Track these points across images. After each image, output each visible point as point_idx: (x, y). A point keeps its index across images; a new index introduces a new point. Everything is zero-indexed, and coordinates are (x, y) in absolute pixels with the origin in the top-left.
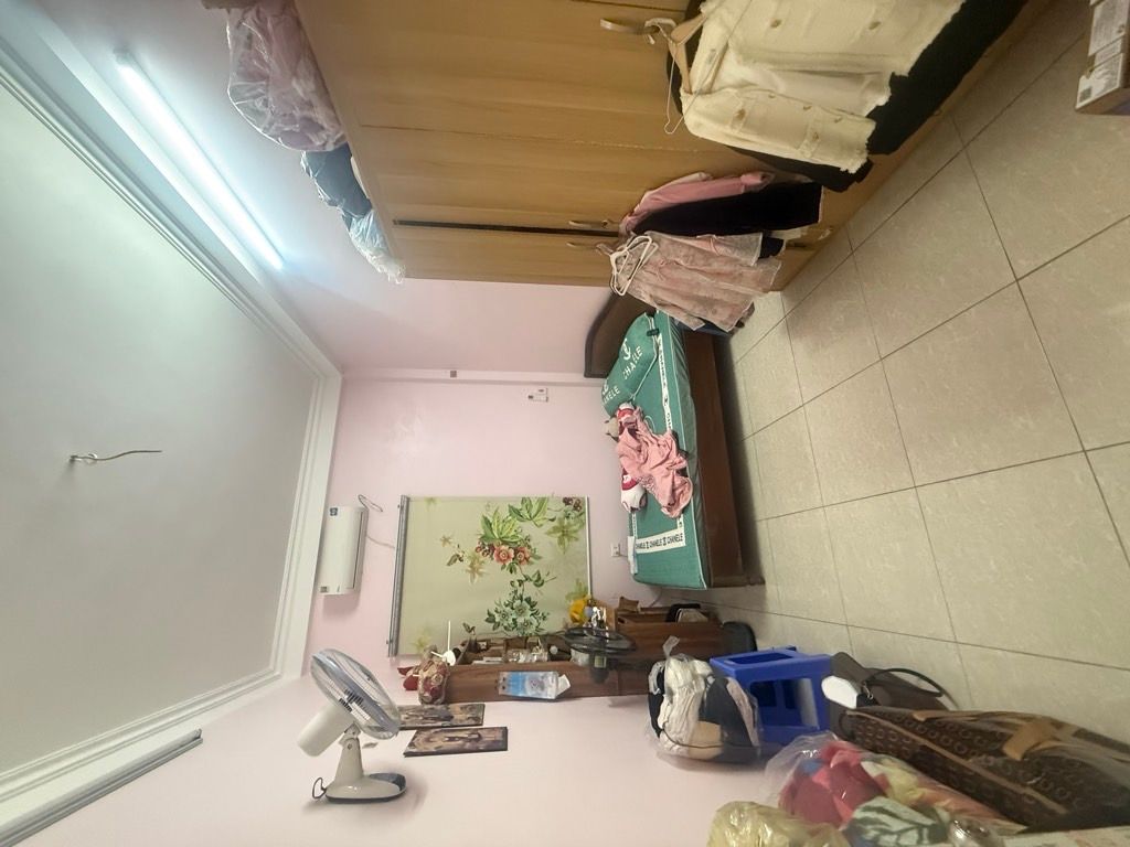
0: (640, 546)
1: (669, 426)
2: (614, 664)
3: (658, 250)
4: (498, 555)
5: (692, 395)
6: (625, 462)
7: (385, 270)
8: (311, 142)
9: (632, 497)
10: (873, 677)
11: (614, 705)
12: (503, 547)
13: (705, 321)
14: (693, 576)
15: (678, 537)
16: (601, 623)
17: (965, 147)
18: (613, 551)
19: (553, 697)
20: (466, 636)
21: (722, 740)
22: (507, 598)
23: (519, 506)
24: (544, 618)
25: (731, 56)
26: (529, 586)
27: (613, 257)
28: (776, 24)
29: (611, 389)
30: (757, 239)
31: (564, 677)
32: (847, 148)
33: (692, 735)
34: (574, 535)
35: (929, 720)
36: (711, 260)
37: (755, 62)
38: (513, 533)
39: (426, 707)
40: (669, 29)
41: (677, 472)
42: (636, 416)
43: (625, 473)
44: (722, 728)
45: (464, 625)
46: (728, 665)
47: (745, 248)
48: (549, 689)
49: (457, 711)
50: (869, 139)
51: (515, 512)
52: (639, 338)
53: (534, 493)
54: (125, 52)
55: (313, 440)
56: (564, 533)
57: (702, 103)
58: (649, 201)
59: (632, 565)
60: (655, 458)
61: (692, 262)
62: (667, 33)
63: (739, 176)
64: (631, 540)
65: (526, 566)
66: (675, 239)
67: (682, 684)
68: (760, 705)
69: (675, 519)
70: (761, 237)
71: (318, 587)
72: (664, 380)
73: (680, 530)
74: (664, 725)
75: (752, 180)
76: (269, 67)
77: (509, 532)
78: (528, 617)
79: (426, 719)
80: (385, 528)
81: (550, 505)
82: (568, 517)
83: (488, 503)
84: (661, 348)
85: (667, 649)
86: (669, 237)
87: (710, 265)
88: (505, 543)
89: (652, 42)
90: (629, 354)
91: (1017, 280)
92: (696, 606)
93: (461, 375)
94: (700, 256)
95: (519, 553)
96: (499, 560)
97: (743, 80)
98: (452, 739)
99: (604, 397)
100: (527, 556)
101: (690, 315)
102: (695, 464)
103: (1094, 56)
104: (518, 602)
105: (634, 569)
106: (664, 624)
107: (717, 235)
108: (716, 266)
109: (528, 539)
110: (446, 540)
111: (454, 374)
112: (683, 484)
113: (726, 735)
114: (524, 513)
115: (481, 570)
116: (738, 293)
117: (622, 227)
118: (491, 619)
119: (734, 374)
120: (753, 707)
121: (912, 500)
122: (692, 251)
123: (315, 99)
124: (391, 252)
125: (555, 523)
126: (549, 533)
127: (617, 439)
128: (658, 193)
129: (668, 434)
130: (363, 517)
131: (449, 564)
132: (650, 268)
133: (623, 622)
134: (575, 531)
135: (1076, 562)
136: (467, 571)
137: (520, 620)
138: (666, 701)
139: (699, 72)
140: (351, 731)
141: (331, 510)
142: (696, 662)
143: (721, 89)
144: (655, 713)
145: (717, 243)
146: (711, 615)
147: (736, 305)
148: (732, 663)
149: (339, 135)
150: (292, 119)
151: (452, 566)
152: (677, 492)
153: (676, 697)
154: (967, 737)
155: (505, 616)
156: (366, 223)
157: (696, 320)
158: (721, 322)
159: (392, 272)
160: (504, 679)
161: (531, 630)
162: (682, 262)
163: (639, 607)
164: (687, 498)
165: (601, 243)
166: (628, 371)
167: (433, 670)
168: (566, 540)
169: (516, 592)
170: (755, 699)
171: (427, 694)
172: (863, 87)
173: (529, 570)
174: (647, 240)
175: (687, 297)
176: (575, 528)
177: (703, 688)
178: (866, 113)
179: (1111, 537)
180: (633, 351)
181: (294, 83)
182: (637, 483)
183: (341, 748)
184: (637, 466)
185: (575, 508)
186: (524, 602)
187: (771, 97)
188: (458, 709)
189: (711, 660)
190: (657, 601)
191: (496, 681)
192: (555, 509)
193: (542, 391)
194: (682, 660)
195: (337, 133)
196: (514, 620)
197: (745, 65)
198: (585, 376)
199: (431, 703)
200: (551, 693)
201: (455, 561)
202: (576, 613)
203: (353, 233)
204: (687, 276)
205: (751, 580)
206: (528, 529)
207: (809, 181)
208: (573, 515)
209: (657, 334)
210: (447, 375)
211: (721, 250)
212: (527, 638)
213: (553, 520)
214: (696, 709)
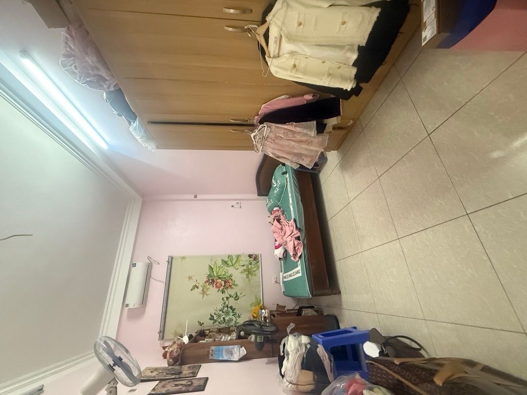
0: (285, 277)
1: (293, 217)
2: (267, 340)
3: (271, 131)
4: (216, 285)
5: (302, 201)
6: (276, 235)
7: (147, 145)
8: (102, 86)
9: (279, 252)
10: (387, 341)
11: (268, 363)
12: (219, 281)
13: (300, 164)
14: (305, 291)
15: (298, 272)
16: (265, 318)
17: (401, 78)
18: (273, 281)
19: (237, 360)
20: (199, 328)
21: (314, 381)
22: (220, 307)
23: (227, 260)
24: (239, 317)
25: (284, 39)
26: (231, 299)
27: (252, 135)
28: (300, 24)
29: (269, 201)
30: (314, 124)
31: (243, 348)
32: (344, 79)
33: (298, 378)
34: (254, 273)
35: (401, 364)
36: (295, 135)
37: (294, 41)
38: (224, 273)
39: (170, 367)
40: (255, 29)
41: (296, 238)
42: (280, 213)
43: (276, 241)
44: (314, 374)
45: (198, 322)
46: (319, 338)
47: (310, 128)
48: (235, 355)
49: (186, 370)
50: (355, 76)
51: (225, 262)
52: (279, 176)
53: (234, 253)
54: (25, 52)
55: (126, 232)
56: (249, 272)
57: (275, 61)
58: (265, 109)
59: (282, 287)
60: (288, 233)
61: (287, 136)
62: (255, 31)
63: (303, 96)
64: (281, 274)
65: (230, 289)
66: (277, 125)
67: (293, 349)
68: (335, 360)
69: (297, 262)
70: (315, 122)
71: (124, 304)
72: (290, 195)
73: (299, 268)
74: (284, 373)
75: (309, 97)
76: (74, 51)
77: (221, 273)
78: (231, 317)
79: (167, 374)
80: (160, 272)
81: (242, 258)
82: (251, 264)
83: (212, 258)
84: (288, 180)
85: (288, 330)
86: (274, 124)
87: (295, 137)
88: (220, 278)
89: (250, 36)
90: (275, 183)
91: (429, 135)
92: (312, 307)
93: (199, 197)
94: (291, 133)
95: (226, 283)
96: (217, 287)
97: (292, 50)
98: (176, 385)
99: (267, 205)
100: (231, 284)
101: (292, 162)
102: (304, 234)
103: (426, 22)
104: (226, 309)
105: (283, 290)
106: (295, 317)
107: (295, 122)
108: (298, 137)
109: (231, 276)
110: (190, 278)
111: (196, 197)
112: (298, 244)
113: (316, 377)
114: (229, 263)
115: (208, 293)
116: (312, 150)
117: (255, 122)
118: (212, 318)
119: (321, 190)
120: (331, 361)
121: (398, 245)
122: (286, 131)
123: (99, 66)
124: (149, 137)
125: (245, 267)
126: (241, 273)
127: (273, 224)
128: (267, 105)
129: (292, 220)
130: (149, 267)
131: (191, 290)
132: (269, 140)
133: (274, 316)
134: (255, 271)
135: (472, 272)
136: (200, 293)
137: (227, 318)
138: (286, 359)
139: (272, 48)
140: (112, 383)
141: (133, 264)
142: (303, 336)
143: (283, 55)
144: (281, 366)
145: (295, 126)
146: (319, 311)
147: (312, 156)
148: (322, 336)
149: (115, 83)
150: (88, 75)
151: (193, 291)
152: (296, 248)
153: (290, 356)
154: (418, 373)
155: (219, 316)
156: (136, 124)
157: (296, 164)
158: (307, 164)
159: (151, 147)
160: (212, 350)
161: (232, 323)
162: (282, 136)
163: (286, 309)
164: (301, 251)
165: (246, 129)
166: (276, 192)
167: (175, 346)
168: (250, 275)
169: (225, 303)
170: (332, 356)
171: (171, 360)
172: (344, 51)
173: (231, 292)
174: (265, 127)
175: (289, 153)
176: (255, 269)
177: (304, 351)
178: (352, 64)
179: (485, 258)
180: (277, 182)
181: (87, 58)
182: (281, 246)
183: (106, 392)
184: (281, 237)
185: (254, 259)
186: (229, 308)
187: (307, 58)
188: (186, 368)
189: (313, 335)
190: (296, 305)
191: (208, 352)
192: (245, 260)
193: (238, 203)
194: (295, 336)
195: (114, 82)
196: (224, 318)
197: (289, 43)
198: (258, 195)
199: (173, 365)
200: (236, 357)
201: (194, 289)
202: (255, 313)
203: (131, 129)
204: (287, 143)
205: (334, 292)
206: (231, 271)
207: (334, 96)
208: (253, 263)
209: (286, 174)
210: (192, 197)
211: (298, 129)
212: (230, 327)
213: (243, 266)
214: (300, 363)
